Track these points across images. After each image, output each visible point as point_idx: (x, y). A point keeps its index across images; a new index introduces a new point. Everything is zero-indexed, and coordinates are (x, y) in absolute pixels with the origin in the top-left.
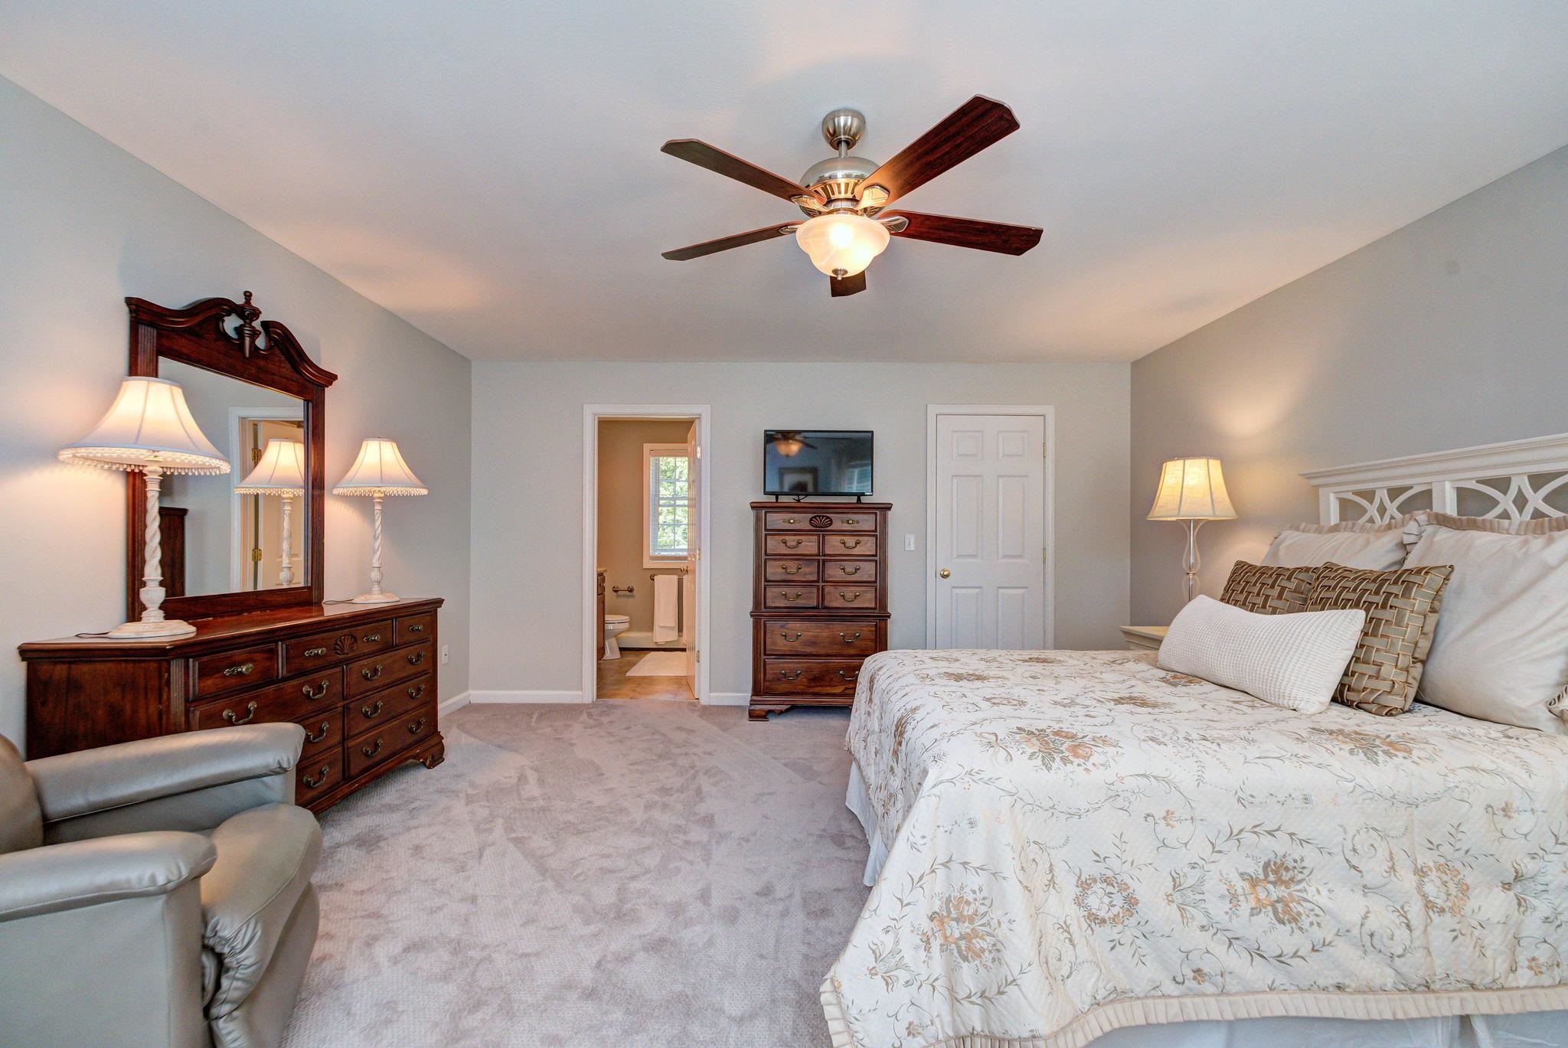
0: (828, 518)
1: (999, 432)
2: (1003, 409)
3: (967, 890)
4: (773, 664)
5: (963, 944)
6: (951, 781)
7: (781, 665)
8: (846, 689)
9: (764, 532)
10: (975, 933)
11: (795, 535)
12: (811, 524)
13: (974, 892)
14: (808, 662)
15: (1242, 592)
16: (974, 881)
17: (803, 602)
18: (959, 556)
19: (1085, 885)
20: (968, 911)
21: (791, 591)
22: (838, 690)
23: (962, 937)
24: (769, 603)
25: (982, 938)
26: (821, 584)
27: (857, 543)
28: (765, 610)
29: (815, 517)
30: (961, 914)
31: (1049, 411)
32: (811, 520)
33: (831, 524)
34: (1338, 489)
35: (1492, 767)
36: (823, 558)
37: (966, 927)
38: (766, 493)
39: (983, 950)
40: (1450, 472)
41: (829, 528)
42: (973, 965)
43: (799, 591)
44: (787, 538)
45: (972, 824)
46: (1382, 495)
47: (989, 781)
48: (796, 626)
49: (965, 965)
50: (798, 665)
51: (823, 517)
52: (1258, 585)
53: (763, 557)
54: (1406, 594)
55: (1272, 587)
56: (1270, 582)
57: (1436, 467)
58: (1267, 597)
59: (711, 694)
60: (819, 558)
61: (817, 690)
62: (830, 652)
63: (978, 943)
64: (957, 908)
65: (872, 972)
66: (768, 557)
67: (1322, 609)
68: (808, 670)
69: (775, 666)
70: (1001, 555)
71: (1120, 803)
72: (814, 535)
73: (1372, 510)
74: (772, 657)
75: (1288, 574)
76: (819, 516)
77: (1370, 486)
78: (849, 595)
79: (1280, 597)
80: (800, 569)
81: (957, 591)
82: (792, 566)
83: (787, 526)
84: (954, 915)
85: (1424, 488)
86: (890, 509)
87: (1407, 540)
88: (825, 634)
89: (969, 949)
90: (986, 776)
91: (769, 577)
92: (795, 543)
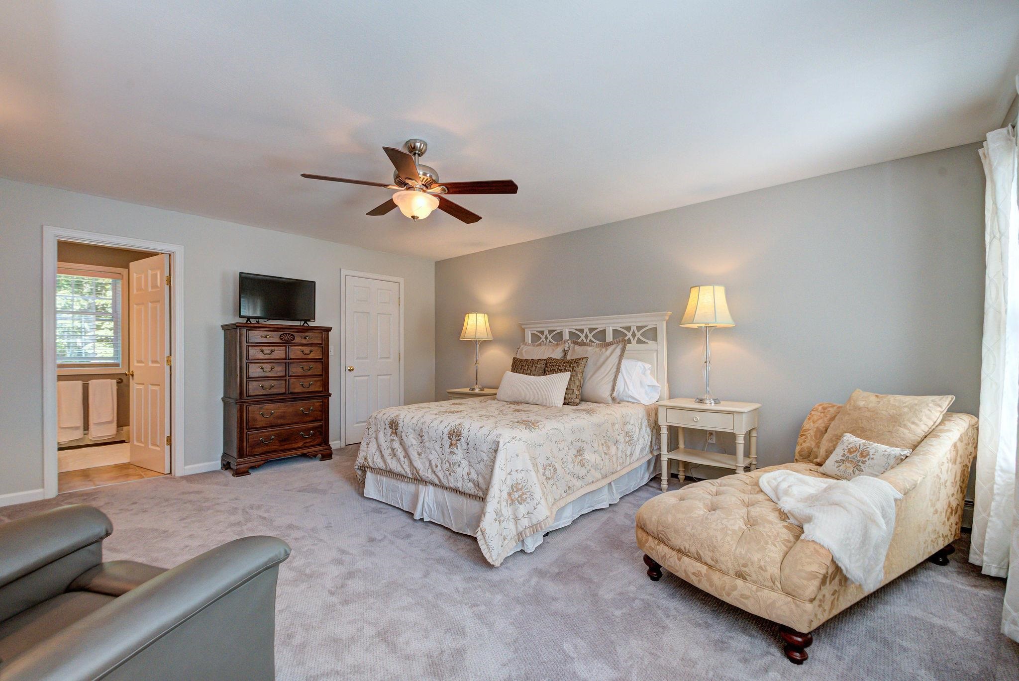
0: (292, 335)
1: (378, 289)
2: (384, 278)
3: (519, 479)
4: (253, 434)
5: (519, 499)
6: (508, 442)
7: (260, 434)
8: (305, 443)
9: (246, 344)
10: (523, 494)
11: (269, 346)
12: (281, 339)
13: (521, 479)
14: (279, 430)
15: (521, 369)
16: (520, 476)
17: (275, 390)
18: (358, 358)
19: (545, 468)
20: (520, 487)
21: (267, 384)
22: (300, 444)
23: (519, 497)
24: (251, 393)
25: (526, 494)
26: (287, 378)
27: (311, 352)
28: (247, 398)
29: (283, 334)
30: (518, 489)
31: (401, 280)
32: (281, 336)
33: (294, 339)
34: (531, 330)
35: (610, 413)
36: (288, 361)
37: (520, 493)
38: (241, 316)
39: (526, 498)
40: (568, 326)
41: (293, 342)
42: (524, 504)
43: (273, 383)
44: (264, 348)
45: (517, 456)
46: (546, 332)
47: (519, 439)
48: (270, 407)
49: (521, 506)
50: (272, 433)
51: (289, 334)
52: (527, 367)
53: (245, 361)
54: (578, 366)
55: (532, 367)
56: (531, 365)
57: (564, 324)
58: (531, 370)
59: (186, 467)
60: (285, 361)
61: (286, 447)
62: (294, 421)
63: (524, 496)
64: (516, 487)
65: (495, 520)
66: (249, 361)
67: (553, 373)
68: (278, 436)
69: (254, 436)
70: (379, 357)
71: (549, 439)
72: (283, 346)
73: (543, 338)
74: (253, 430)
75: (536, 362)
76: (286, 334)
77: (542, 329)
78: (306, 384)
79: (535, 370)
80: (273, 368)
81: (357, 378)
82: (267, 367)
83: (264, 340)
84: (515, 490)
85: (559, 331)
86: (330, 330)
87: (566, 349)
88: (291, 410)
89: (521, 500)
90: (518, 438)
91: (251, 375)
92: (269, 352)
